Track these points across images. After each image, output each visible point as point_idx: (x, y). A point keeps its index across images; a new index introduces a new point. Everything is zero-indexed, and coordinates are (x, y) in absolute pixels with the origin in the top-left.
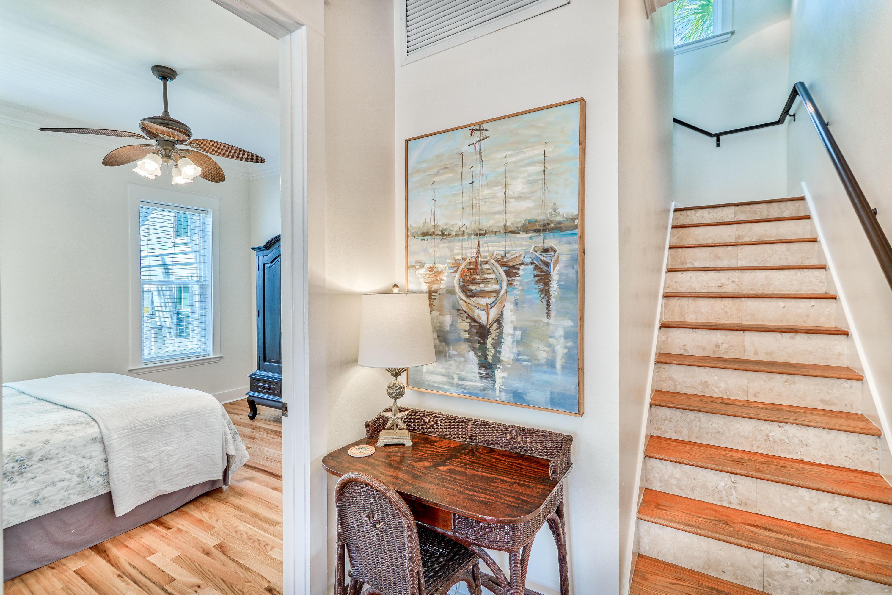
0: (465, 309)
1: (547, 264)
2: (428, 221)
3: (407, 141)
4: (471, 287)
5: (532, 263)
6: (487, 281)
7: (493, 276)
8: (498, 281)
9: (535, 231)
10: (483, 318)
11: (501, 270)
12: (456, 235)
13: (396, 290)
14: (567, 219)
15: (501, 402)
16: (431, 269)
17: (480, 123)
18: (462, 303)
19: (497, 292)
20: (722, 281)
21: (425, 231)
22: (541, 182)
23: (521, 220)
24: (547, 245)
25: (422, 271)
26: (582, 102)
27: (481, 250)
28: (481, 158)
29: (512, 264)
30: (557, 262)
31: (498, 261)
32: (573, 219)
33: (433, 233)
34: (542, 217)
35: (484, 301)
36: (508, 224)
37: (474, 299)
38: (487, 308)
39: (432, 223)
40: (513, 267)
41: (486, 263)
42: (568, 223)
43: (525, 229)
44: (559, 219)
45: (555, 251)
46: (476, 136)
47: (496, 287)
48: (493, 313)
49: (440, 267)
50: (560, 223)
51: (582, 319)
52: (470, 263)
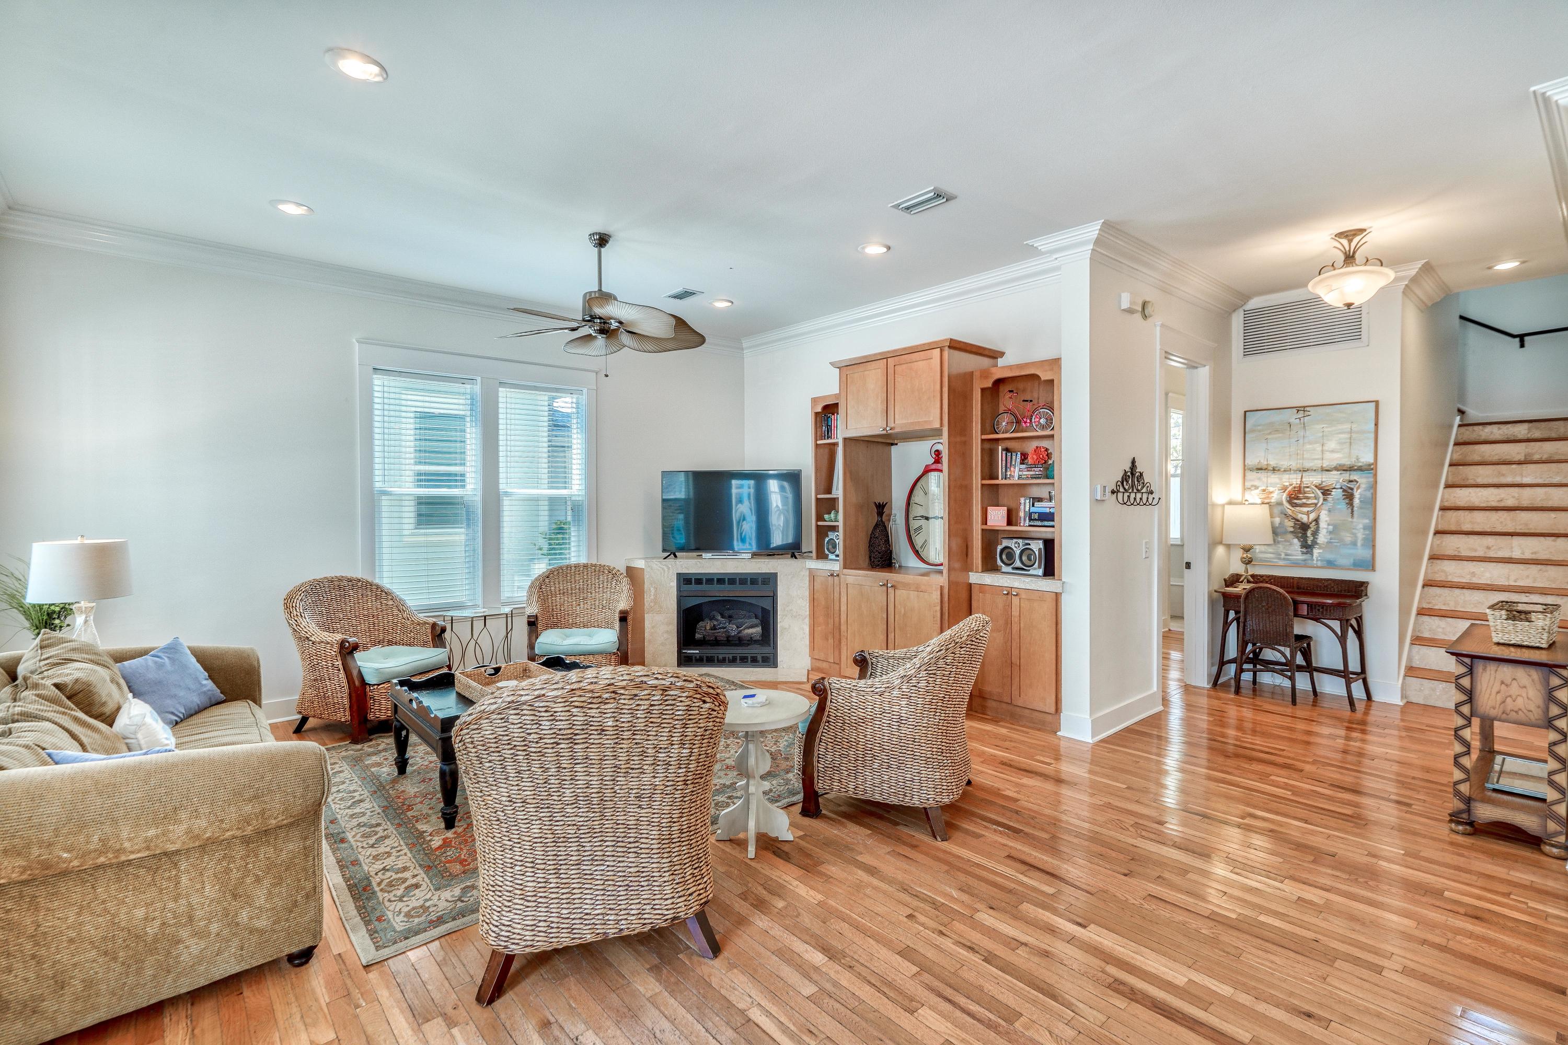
0: (1291, 514)
1: (1352, 489)
2: (1262, 461)
3: (1245, 412)
4: (1296, 501)
5: (1341, 488)
6: (1308, 498)
7: (1313, 495)
8: (1315, 498)
9: (1344, 470)
10: (1305, 519)
11: (1319, 492)
12: (1285, 471)
13: (1247, 503)
14: (1366, 465)
15: (1318, 567)
16: (1264, 490)
17: (1305, 407)
18: (1288, 510)
19: (1316, 504)
20: (1502, 496)
21: (1259, 467)
22: (1348, 444)
23: (1334, 464)
24: (1352, 478)
25: (1257, 491)
26: (1377, 403)
27: (1304, 480)
28: (1304, 427)
29: (1326, 488)
30: (1358, 488)
31: (1316, 486)
32: (1370, 465)
33: (1266, 469)
34: (1349, 463)
35: (1305, 509)
36: (1324, 466)
37: (1298, 508)
38: (1308, 514)
39: (1266, 463)
40: (1328, 490)
41: (1308, 487)
42: (1366, 467)
43: (1336, 469)
44: (1360, 464)
45: (1357, 482)
46: (1301, 414)
47: (1315, 501)
48: (1312, 516)
49: (1271, 489)
50: (1361, 466)
51: (1375, 519)
52: (1295, 487)
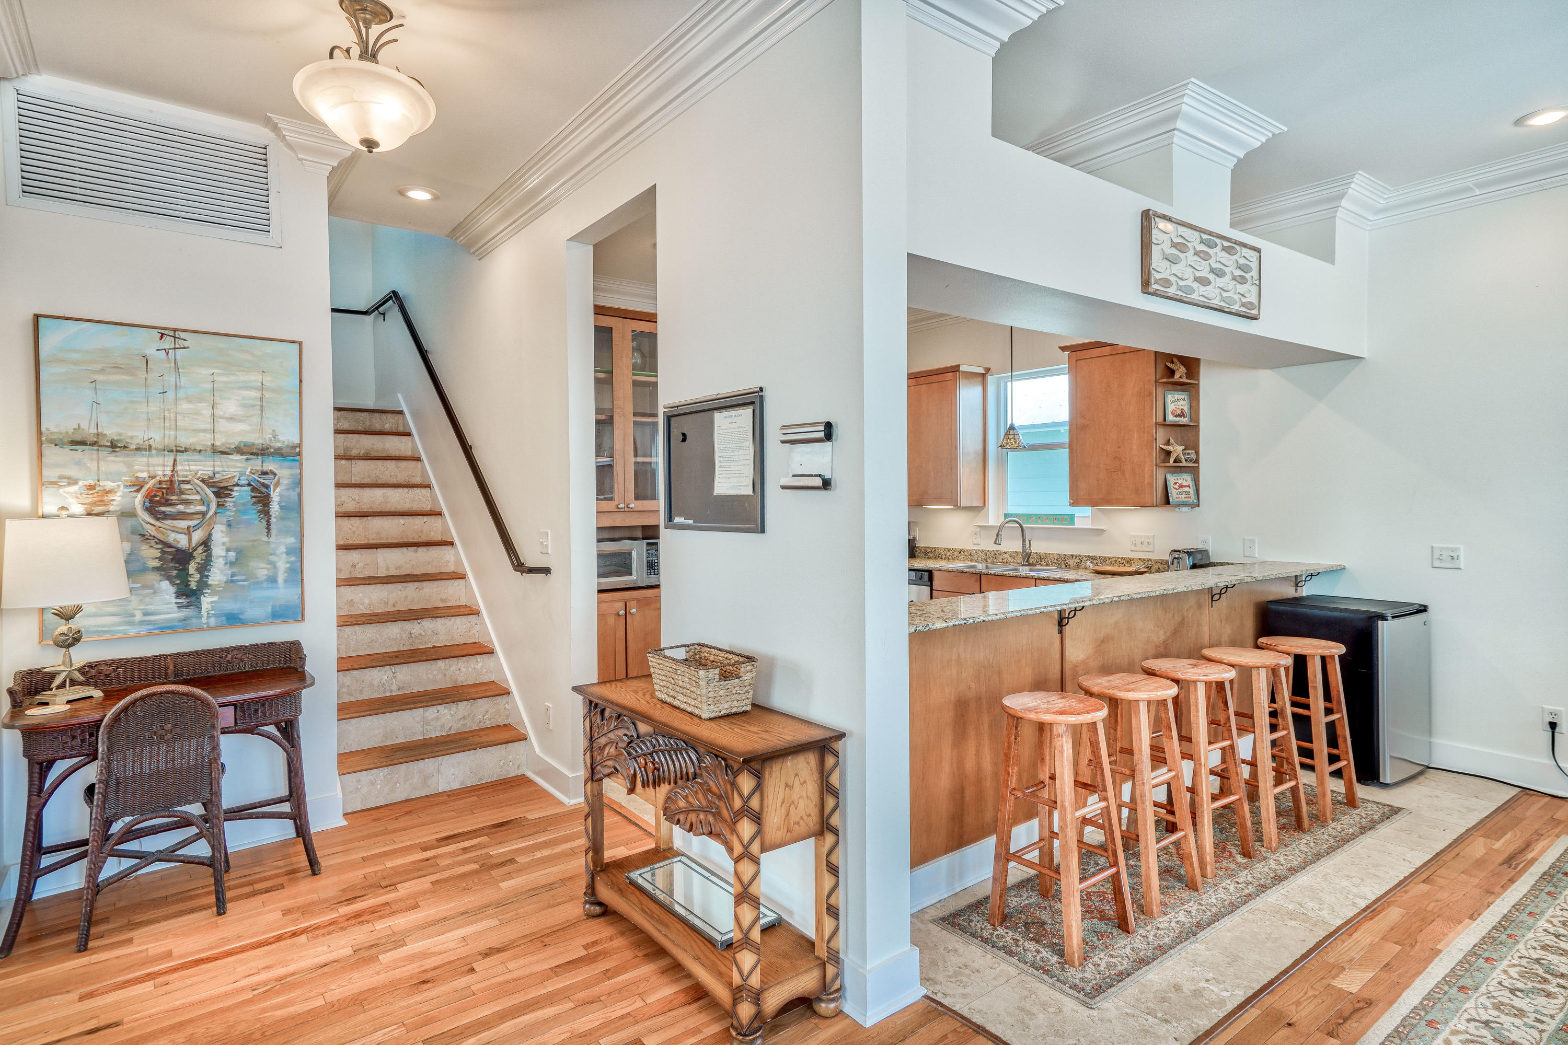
0: (154, 533)
1: (267, 487)
2: (85, 426)
3: (37, 317)
4: (163, 509)
5: (249, 485)
6: (188, 503)
7: (197, 497)
8: (203, 502)
9: (252, 454)
10: (182, 542)
11: (209, 491)
12: (138, 449)
13: (64, 513)
14: (288, 446)
15: (210, 628)
16: (91, 487)
17: (175, 330)
18: (149, 526)
19: (204, 514)
21: (78, 438)
23: (235, 441)
24: (265, 469)
25: (74, 488)
27: (178, 468)
28: (177, 368)
29: (222, 485)
30: (277, 484)
31: (203, 481)
32: (294, 447)
33: (94, 444)
34: (260, 441)
35: (184, 524)
36: (217, 443)
37: (168, 522)
38: (189, 532)
39: (93, 430)
40: (226, 488)
41: (187, 482)
42: (288, 450)
43: (239, 450)
44: (278, 445)
45: (275, 475)
46: (168, 343)
47: (203, 508)
48: (197, 536)
49: (109, 485)
50: (280, 449)
51: (302, 536)
52: (160, 482)
